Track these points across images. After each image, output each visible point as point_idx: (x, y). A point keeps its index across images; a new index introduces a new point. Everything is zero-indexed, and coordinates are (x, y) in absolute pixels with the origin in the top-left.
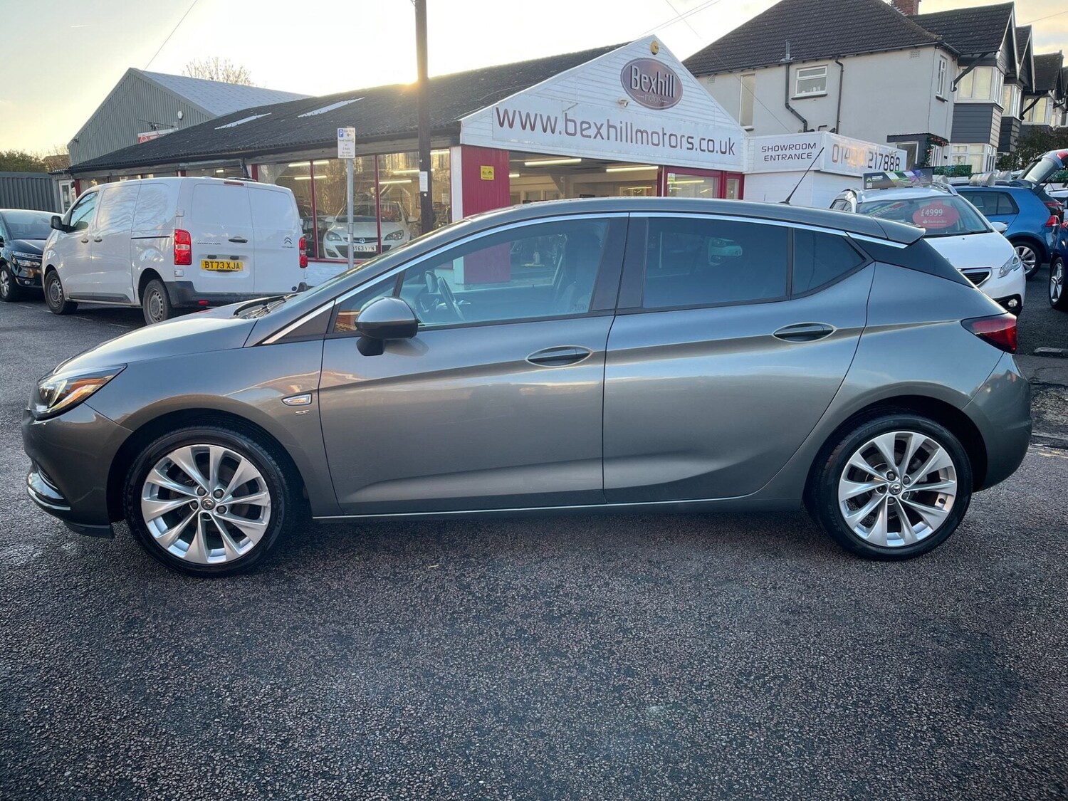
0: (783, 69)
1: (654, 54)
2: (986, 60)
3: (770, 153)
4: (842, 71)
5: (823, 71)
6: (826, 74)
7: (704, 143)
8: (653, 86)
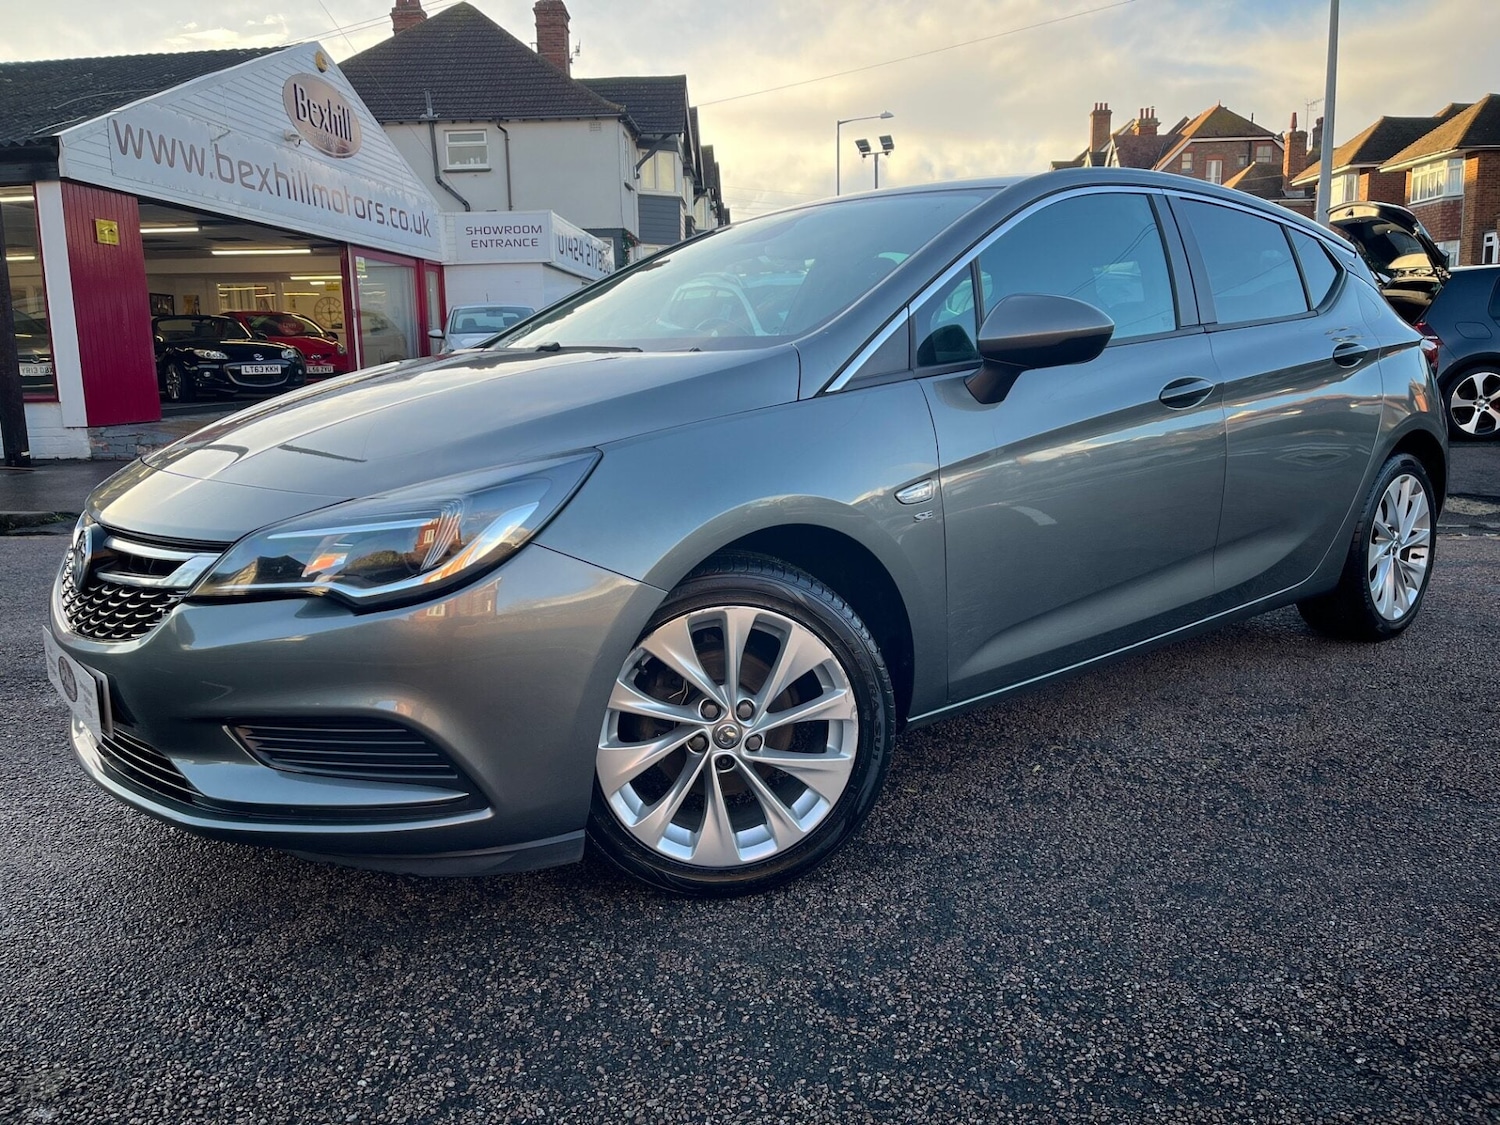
0: (424, 130)
1: (322, 71)
2: (667, 145)
3: (479, 237)
4: (507, 140)
5: (480, 138)
6: (485, 142)
7: (395, 215)
8: (326, 121)
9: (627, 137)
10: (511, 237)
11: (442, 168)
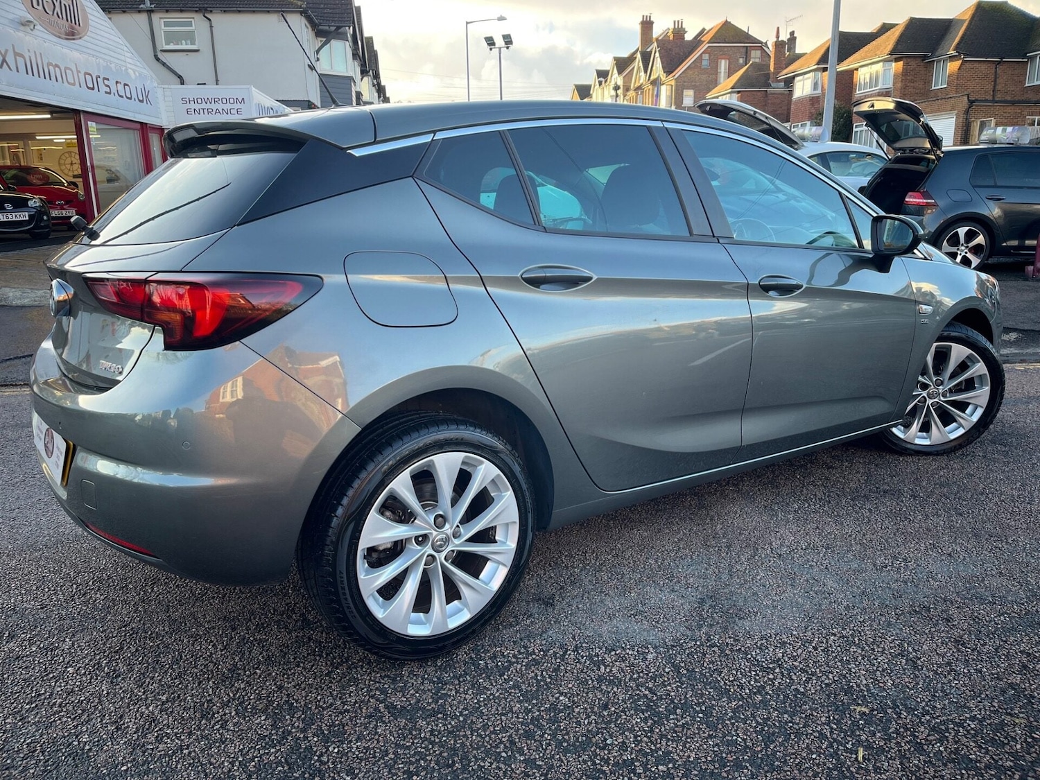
2: (339, 35)
4: (211, 27)
5: (190, 24)
6: (193, 28)
7: (120, 87)
8: (58, 9)
9: (308, 28)
10: (220, 106)
11: (159, 48)
